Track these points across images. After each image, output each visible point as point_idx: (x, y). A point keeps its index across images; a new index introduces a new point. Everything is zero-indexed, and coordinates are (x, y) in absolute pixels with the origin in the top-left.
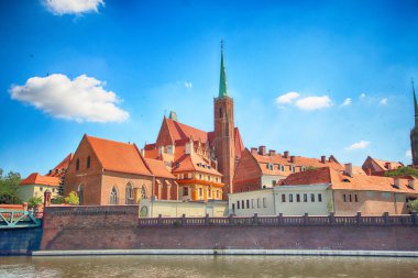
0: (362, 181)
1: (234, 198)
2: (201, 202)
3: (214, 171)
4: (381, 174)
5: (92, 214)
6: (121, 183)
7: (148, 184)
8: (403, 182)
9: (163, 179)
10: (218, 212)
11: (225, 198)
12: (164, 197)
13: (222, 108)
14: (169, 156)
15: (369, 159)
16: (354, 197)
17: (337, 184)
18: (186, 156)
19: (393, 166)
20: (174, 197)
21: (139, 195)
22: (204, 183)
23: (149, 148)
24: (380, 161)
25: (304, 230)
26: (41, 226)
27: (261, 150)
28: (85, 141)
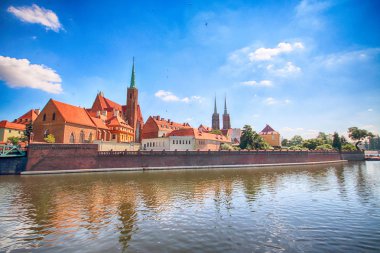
1: (145, 141)
3: (129, 127)
6: (77, 131)
7: (93, 132)
8: (219, 137)
9: (102, 129)
10: (136, 148)
12: (103, 137)
13: (132, 93)
14: (104, 117)
16: (202, 142)
17: (197, 136)
18: (114, 118)
21: (93, 138)
22: (124, 133)
25: (186, 157)
26: (26, 156)
27: (158, 118)
28: (51, 103)
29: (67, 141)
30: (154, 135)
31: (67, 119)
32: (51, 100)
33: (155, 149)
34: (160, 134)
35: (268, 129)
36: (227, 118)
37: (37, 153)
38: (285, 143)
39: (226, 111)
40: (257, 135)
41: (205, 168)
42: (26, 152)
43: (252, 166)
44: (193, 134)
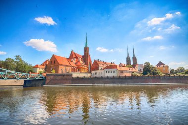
1: (93, 72)
6: (64, 68)
7: (70, 68)
9: (74, 67)
11: (90, 72)
13: (86, 50)
14: (74, 61)
16: (122, 72)
18: (79, 61)
20: (76, 71)
22: (83, 68)
25: (113, 80)
26: (45, 79)
27: (98, 60)
28: (54, 56)
29: (60, 72)
30: (97, 68)
31: (60, 63)
32: (54, 55)
33: (98, 75)
34: (100, 68)
35: (160, 64)
36: (134, 59)
37: (49, 77)
38: (172, 71)
39: (134, 55)
40: (153, 67)
41: (124, 85)
42: (45, 77)
43: (151, 85)
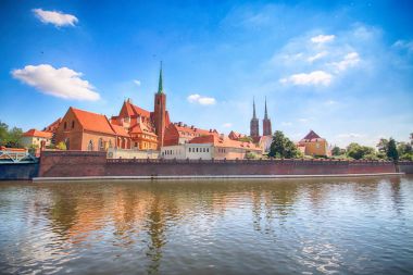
0: (228, 143)
1: (163, 149)
2: (145, 151)
3: (152, 134)
4: (237, 139)
5: (76, 156)
6: (96, 139)
7: (113, 139)
8: (245, 144)
9: (123, 137)
10: (154, 156)
11: (159, 149)
12: (123, 147)
13: (159, 99)
14: (127, 125)
15: (232, 133)
16: (223, 150)
17: (216, 144)
18: (137, 125)
19: (242, 136)
20: (129, 148)
21: (107, 145)
22: (147, 140)
23: (114, 118)
24: (237, 132)
25: (199, 166)
26: (39, 163)
27: (180, 124)
29: (85, 148)
30: (175, 142)
31: (85, 127)
34: (181, 141)
35: (312, 135)
36: (267, 124)
37: (49, 160)
39: (266, 115)
44: (212, 141)
